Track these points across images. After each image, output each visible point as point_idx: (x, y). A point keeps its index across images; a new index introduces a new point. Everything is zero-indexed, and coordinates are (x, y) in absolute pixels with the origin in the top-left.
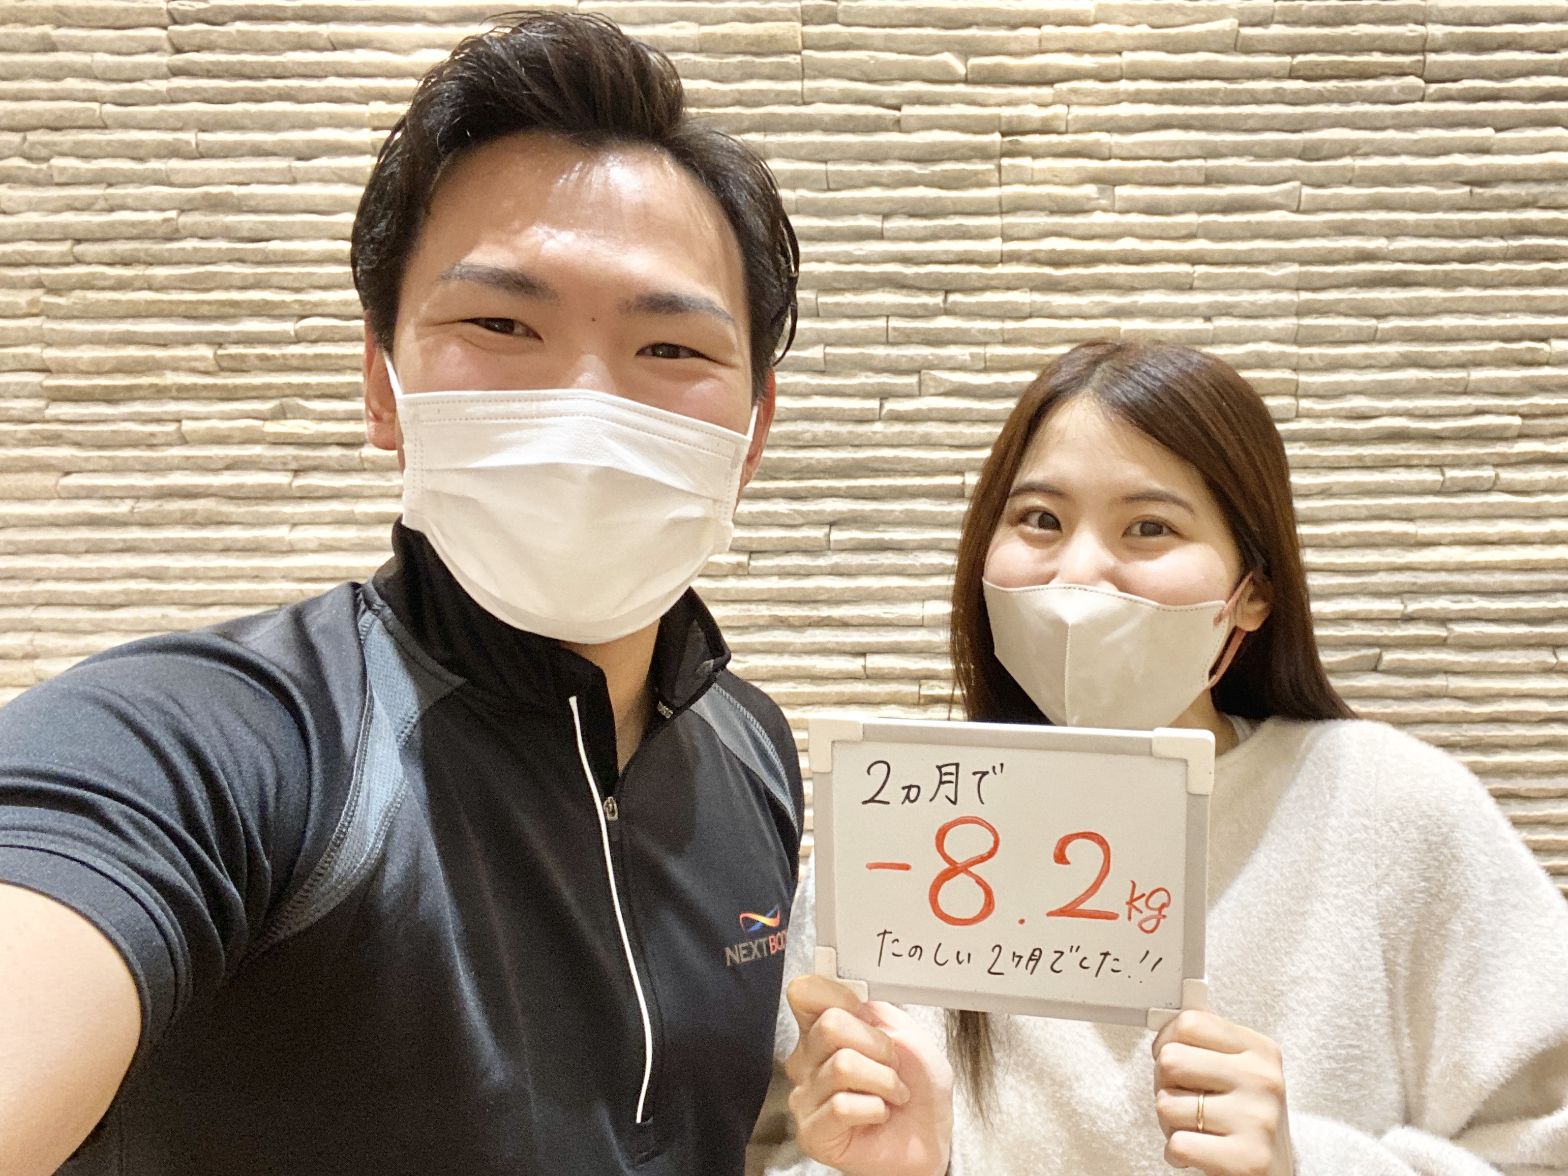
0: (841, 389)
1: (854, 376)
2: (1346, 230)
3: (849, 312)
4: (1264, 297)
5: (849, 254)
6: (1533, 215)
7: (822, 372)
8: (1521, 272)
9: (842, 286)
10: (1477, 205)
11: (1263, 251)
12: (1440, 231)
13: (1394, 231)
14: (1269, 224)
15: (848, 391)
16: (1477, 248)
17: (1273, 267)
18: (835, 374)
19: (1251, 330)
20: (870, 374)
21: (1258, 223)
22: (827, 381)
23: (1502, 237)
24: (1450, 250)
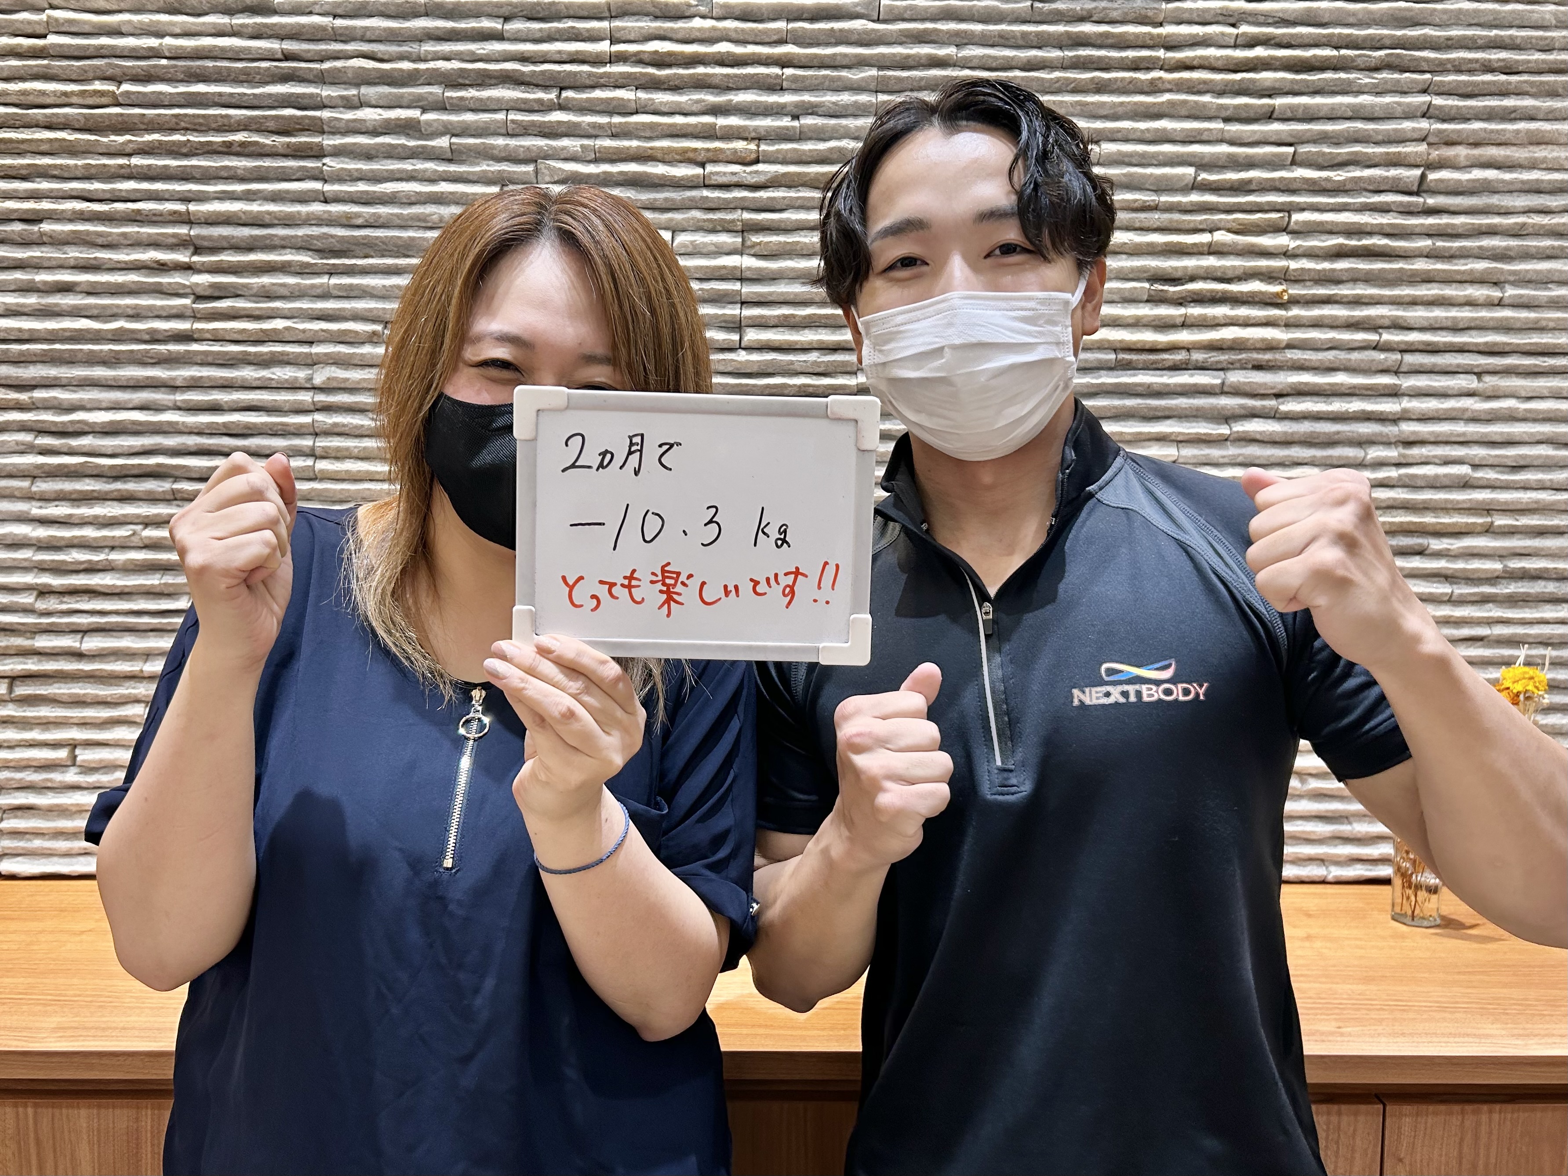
0: (465, 176)
1: (478, 164)
2: (920, 38)
3: (472, 106)
4: (846, 98)
5: (473, 53)
6: (1088, 28)
7: (450, 161)
8: (1075, 79)
9: (467, 82)
10: (1038, 19)
11: (845, 55)
12: (1004, 41)
13: (962, 40)
14: (850, 31)
15: (471, 177)
16: (1036, 56)
17: (853, 71)
18: (461, 162)
19: (834, 129)
20: (491, 162)
21: (841, 30)
22: (452, 168)
23: (1061, 48)
24: (1013, 58)
